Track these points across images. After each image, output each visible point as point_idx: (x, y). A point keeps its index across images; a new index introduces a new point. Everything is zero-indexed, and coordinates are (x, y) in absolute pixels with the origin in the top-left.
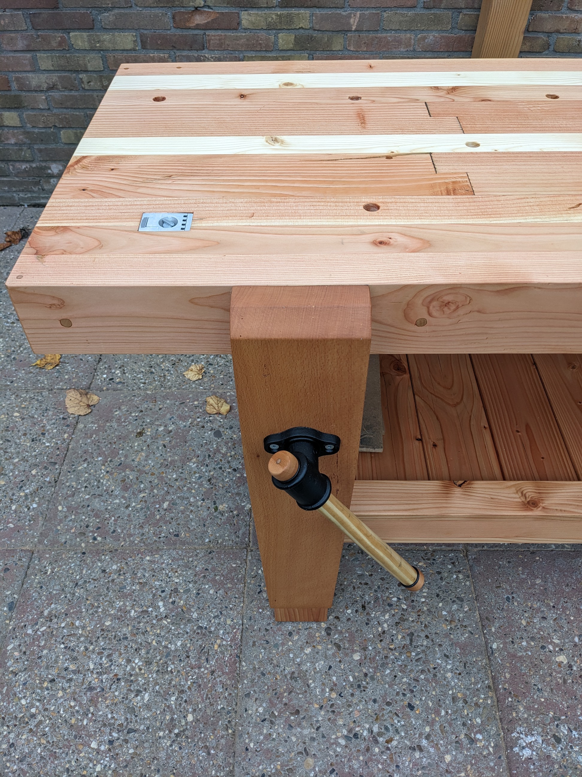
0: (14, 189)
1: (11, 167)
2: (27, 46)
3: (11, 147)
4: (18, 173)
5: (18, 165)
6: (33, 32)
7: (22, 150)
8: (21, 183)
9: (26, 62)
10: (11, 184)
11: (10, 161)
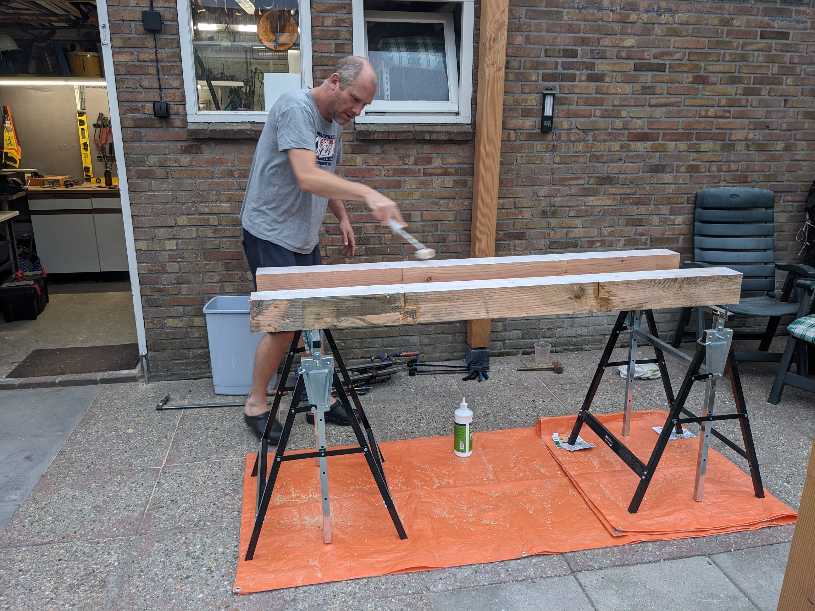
0: (189, 368)
1: (191, 353)
2: (220, 279)
3: (194, 339)
4: (194, 356)
5: (196, 351)
6: (225, 272)
7: (201, 341)
8: (194, 363)
9: (217, 288)
10: (188, 364)
11: (190, 349)
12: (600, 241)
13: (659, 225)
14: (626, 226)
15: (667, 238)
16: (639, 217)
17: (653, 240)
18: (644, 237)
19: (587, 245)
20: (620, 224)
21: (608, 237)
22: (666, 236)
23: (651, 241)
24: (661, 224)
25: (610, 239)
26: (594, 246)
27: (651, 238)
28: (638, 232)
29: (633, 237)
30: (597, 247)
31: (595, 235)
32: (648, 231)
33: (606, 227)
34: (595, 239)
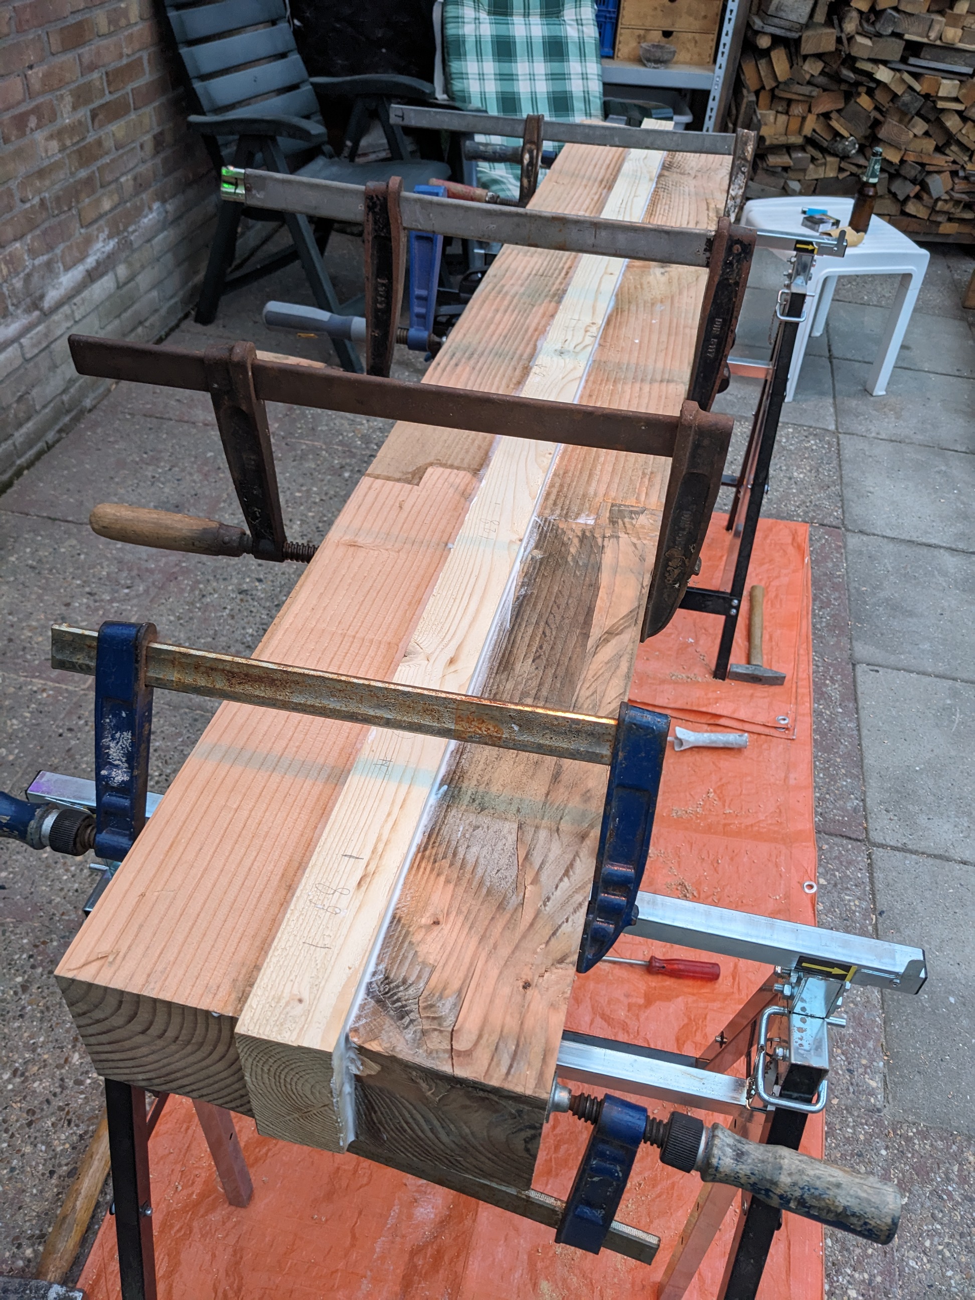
12: (33, 111)
13: (110, 34)
14: (65, 50)
15: (128, 65)
16: (79, 17)
17: (111, 78)
18: (95, 75)
19: (15, 132)
20: (54, 49)
21: (43, 92)
22: (125, 61)
23: (109, 84)
24: (112, 29)
25: (47, 97)
26: (28, 130)
27: (107, 73)
28: (86, 60)
29: (82, 81)
30: (32, 130)
31: (19, 97)
32: (98, 54)
33: (31, 67)
34: (23, 108)
